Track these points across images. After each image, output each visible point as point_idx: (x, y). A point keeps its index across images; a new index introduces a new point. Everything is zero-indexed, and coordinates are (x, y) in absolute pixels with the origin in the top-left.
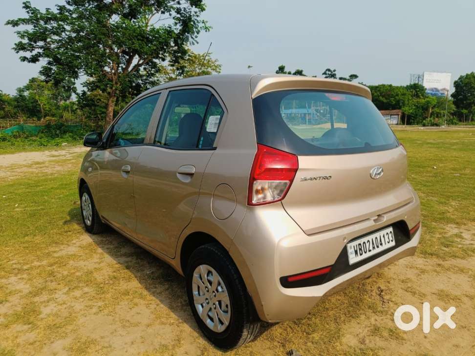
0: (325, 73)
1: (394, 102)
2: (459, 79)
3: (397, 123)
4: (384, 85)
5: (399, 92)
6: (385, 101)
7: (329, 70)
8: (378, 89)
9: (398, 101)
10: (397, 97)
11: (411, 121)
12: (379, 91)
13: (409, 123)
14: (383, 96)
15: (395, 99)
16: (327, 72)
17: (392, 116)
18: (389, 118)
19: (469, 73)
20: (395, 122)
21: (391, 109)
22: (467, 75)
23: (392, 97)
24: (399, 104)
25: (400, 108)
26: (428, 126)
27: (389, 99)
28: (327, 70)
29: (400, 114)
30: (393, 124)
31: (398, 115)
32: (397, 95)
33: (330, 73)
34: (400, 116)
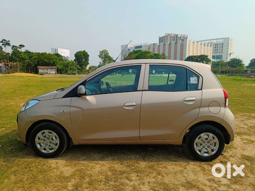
0: (2, 42)
1: (52, 63)
2: (77, 53)
3: (55, 73)
4: (46, 53)
5: (54, 57)
6: (48, 61)
7: (5, 40)
8: (43, 55)
9: (54, 62)
10: (53, 60)
11: (62, 72)
12: (44, 56)
13: (61, 73)
14: (46, 59)
15: (53, 61)
16: (4, 41)
17: (52, 70)
18: (51, 70)
19: (80, 51)
20: (54, 72)
21: (51, 66)
22: (79, 52)
23: (51, 60)
24: (55, 64)
25: (55, 65)
26: (70, 75)
27: (49, 61)
28: (3, 40)
29: (56, 68)
30: (53, 74)
31: (55, 69)
32: (53, 59)
33: (6, 42)
34: (56, 69)
